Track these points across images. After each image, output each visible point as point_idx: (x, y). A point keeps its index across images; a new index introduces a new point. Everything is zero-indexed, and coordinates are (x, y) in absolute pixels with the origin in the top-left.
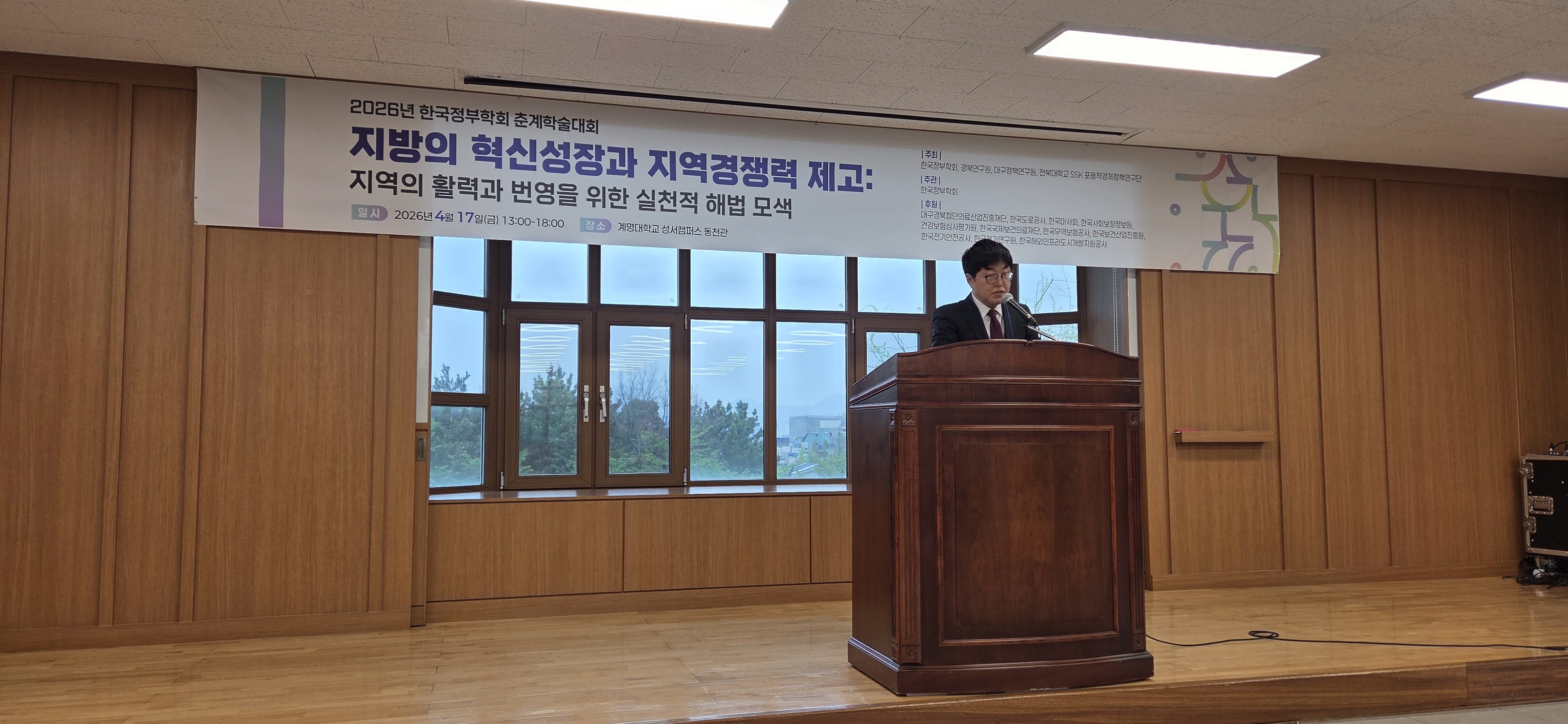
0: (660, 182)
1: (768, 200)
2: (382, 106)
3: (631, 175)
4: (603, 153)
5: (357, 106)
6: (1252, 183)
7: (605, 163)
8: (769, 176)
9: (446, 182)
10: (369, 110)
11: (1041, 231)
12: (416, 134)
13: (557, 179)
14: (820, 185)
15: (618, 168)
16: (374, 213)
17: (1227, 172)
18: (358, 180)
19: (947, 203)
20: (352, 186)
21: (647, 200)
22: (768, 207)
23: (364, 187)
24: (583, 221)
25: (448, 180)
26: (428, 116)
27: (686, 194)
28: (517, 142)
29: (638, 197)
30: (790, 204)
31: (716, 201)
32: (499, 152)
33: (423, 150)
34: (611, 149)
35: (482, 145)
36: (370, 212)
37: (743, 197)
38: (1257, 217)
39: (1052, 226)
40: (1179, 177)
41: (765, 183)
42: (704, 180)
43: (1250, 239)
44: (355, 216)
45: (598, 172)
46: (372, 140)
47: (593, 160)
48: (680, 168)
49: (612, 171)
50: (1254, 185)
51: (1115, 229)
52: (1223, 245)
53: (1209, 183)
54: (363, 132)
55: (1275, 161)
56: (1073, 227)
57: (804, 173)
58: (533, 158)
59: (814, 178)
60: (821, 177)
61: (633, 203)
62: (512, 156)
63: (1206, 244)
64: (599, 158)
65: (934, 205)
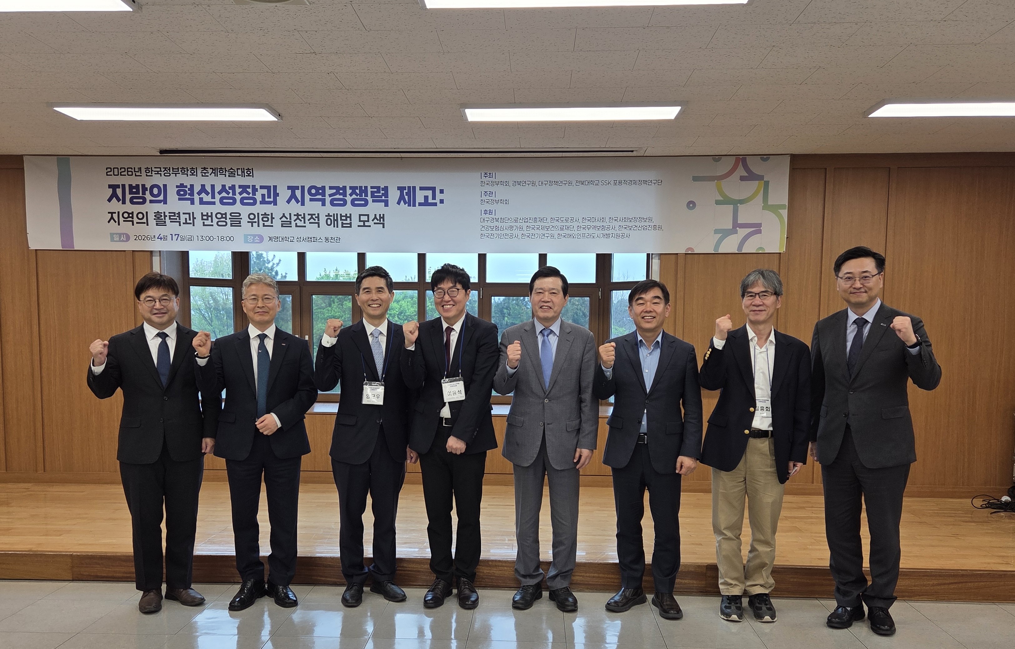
0: (295, 208)
1: (368, 215)
2: (123, 170)
3: (275, 204)
4: (257, 190)
5: (110, 171)
6: (763, 180)
7: (259, 197)
8: (369, 199)
9: (161, 216)
10: (116, 173)
11: (575, 228)
12: (143, 186)
13: (228, 209)
14: (405, 203)
15: (267, 200)
16: (122, 238)
17: (741, 171)
18: (112, 218)
19: (501, 211)
20: (109, 222)
21: (286, 220)
22: (368, 221)
23: (116, 222)
24: (246, 236)
25: (163, 215)
26: (150, 174)
27: (312, 215)
28: (203, 186)
29: (281, 219)
30: (383, 218)
31: (332, 218)
32: (192, 194)
33: (148, 197)
34: (262, 187)
35: (182, 190)
36: (120, 238)
37: (350, 214)
38: (766, 206)
39: (584, 224)
40: (696, 179)
41: (366, 204)
42: (324, 204)
43: (759, 225)
44: (112, 240)
45: (254, 203)
46: (119, 192)
47: (251, 195)
48: (307, 197)
49: (263, 202)
50: (765, 181)
51: (638, 224)
52: (733, 231)
53: (723, 183)
54: (114, 187)
55: (788, 159)
56: (601, 224)
57: (394, 194)
58: (213, 197)
59: (401, 198)
60: (406, 197)
61: (277, 222)
62: (200, 196)
63: (716, 231)
64: (254, 194)
65: (491, 212)
